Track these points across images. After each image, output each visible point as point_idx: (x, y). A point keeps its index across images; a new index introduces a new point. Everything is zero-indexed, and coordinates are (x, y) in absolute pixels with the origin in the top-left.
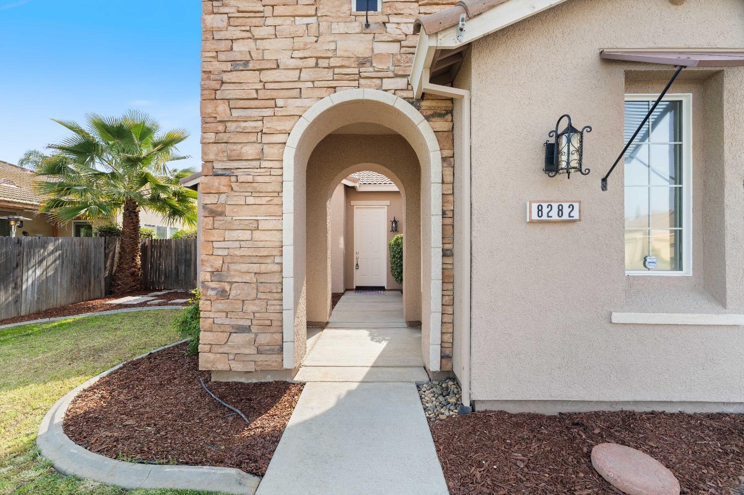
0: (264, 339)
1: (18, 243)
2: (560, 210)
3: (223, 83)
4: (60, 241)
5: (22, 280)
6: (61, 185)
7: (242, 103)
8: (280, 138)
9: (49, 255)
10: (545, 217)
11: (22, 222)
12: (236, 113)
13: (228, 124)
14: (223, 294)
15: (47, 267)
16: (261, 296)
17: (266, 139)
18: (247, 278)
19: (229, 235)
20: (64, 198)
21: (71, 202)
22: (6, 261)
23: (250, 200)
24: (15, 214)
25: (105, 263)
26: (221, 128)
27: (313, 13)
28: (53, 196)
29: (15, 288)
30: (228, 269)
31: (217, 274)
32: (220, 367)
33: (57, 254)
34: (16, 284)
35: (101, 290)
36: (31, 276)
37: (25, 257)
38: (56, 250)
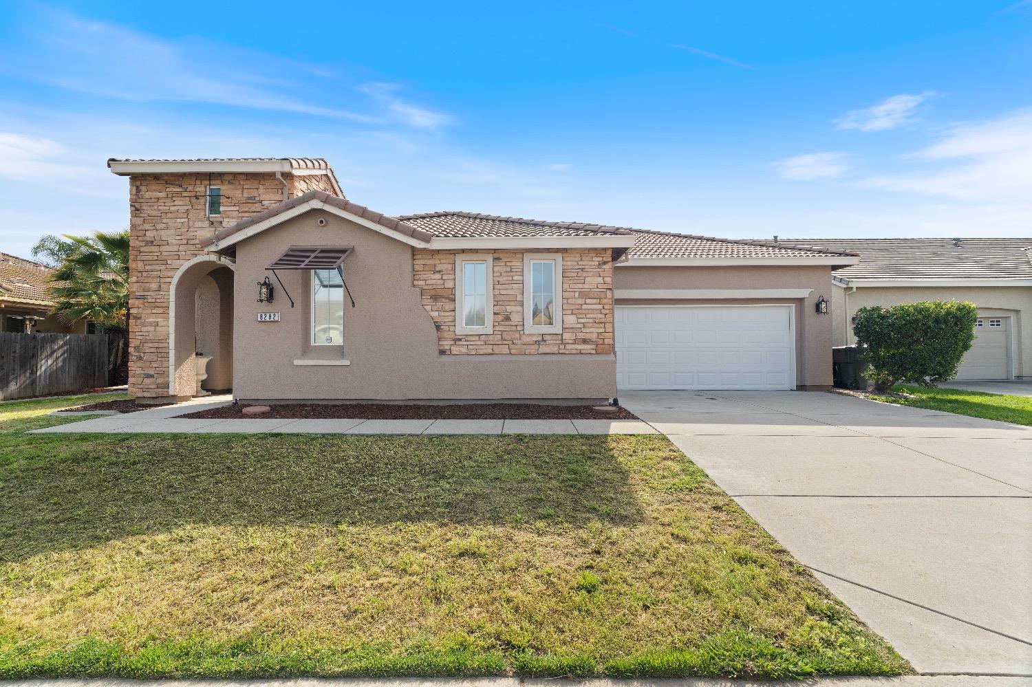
0: (160, 381)
1: (34, 338)
2: (270, 316)
3: (140, 252)
4: (68, 337)
5: (37, 367)
6: (69, 290)
7: (150, 262)
8: (168, 280)
9: (59, 349)
10: (263, 320)
11: (35, 321)
12: (147, 267)
13: (143, 273)
14: (140, 358)
15: (57, 358)
16: (159, 359)
17: (162, 280)
18: (153, 350)
19: (144, 329)
20: (73, 301)
21: (78, 304)
22: (25, 353)
23: (154, 311)
24: (29, 314)
25: (109, 357)
26: (139, 275)
27: (186, 216)
28: (62, 300)
29: (31, 373)
30: (143, 346)
31: (137, 348)
32: (139, 395)
33: (65, 348)
34: (32, 370)
35: (105, 381)
36: (45, 365)
37: (39, 349)
38: (65, 344)
